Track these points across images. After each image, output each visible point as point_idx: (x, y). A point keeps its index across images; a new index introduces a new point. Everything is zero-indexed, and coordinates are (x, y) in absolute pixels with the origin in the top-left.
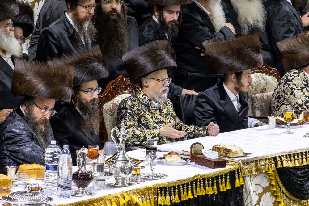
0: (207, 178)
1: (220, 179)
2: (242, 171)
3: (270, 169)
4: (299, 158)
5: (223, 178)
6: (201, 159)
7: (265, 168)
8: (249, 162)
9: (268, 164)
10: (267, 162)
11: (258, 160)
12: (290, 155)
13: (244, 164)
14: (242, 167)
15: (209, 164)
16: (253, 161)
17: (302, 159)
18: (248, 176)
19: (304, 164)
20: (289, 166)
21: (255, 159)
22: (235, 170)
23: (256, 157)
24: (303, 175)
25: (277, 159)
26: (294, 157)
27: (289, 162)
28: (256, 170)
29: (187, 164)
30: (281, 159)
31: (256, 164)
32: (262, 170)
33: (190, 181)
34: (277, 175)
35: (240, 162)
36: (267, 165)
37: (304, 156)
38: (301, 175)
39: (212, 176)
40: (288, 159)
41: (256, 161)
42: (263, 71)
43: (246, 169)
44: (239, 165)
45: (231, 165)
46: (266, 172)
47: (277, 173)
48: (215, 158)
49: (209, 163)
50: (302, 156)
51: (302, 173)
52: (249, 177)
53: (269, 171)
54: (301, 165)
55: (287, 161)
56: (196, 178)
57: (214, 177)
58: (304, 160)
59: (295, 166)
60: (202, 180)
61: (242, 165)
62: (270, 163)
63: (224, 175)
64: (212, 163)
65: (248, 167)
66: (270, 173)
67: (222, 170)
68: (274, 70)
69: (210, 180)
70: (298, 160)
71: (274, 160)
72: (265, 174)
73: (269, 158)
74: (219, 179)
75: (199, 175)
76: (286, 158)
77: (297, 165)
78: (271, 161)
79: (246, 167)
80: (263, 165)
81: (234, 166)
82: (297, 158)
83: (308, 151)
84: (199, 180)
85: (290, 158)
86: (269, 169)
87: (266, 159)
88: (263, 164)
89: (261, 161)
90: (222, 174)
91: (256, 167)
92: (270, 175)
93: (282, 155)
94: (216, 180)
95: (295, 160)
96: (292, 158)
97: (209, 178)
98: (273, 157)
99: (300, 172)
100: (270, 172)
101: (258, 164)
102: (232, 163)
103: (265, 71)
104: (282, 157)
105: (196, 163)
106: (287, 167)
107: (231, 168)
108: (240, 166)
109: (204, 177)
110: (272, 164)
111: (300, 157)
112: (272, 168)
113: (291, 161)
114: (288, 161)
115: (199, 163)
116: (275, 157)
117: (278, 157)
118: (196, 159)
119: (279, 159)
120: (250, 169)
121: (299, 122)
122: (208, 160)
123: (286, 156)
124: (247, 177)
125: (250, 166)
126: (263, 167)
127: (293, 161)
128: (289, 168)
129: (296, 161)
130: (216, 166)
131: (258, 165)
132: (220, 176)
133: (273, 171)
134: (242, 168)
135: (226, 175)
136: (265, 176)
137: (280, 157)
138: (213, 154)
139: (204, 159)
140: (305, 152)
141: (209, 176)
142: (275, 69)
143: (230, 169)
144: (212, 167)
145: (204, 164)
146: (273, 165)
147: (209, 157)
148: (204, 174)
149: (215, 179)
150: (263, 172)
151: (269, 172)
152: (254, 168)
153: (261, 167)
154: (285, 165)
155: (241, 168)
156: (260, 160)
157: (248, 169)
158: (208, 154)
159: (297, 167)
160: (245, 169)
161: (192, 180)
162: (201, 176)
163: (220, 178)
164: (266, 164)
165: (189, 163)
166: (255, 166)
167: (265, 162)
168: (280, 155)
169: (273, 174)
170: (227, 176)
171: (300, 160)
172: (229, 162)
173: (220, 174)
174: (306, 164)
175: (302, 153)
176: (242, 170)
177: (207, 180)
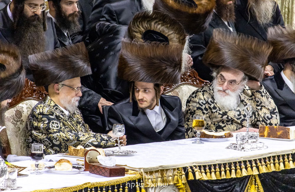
0: (99, 187)
1: (117, 189)
2: (144, 182)
3: (180, 181)
4: (216, 170)
5: (120, 188)
6: (95, 167)
7: (173, 179)
8: (153, 171)
9: (177, 175)
10: (176, 173)
11: (164, 170)
12: (205, 167)
13: (146, 173)
14: (144, 176)
15: (104, 173)
16: (159, 170)
17: (220, 172)
18: (152, 187)
19: (222, 178)
20: (203, 179)
21: (160, 168)
22: (136, 180)
23: (161, 166)
24: (221, 190)
25: (188, 170)
26: (210, 169)
27: (204, 174)
28: (162, 181)
29: (79, 173)
30: (193, 170)
31: (162, 175)
32: (170, 182)
33: (78, 189)
34: (189, 188)
35: (142, 170)
36: (176, 177)
37: (223, 169)
38: (219, 191)
39: (106, 185)
40: (203, 170)
41: (162, 171)
42: (194, 83)
43: (150, 179)
44: (141, 174)
45: (131, 174)
46: (175, 184)
47: (188, 186)
48: (112, 166)
49: (104, 171)
50: (220, 168)
51: (220, 188)
52: (154, 189)
53: (178, 183)
54: (219, 179)
55: (200, 173)
56: (85, 186)
57: (108, 187)
58: (223, 173)
59: (210, 179)
60: (93, 189)
61: (144, 174)
62: (179, 173)
63: (121, 184)
64: (107, 171)
65: (152, 177)
66: (180, 186)
67: (119, 179)
68: (206, 83)
69: (104, 189)
70: (215, 172)
71: (185, 171)
72: (173, 187)
73: (179, 168)
74: (115, 189)
75: (89, 183)
76: (200, 169)
77: (214, 177)
78: (180, 171)
79: (149, 177)
80: (171, 176)
81: (134, 175)
82: (214, 170)
83: (227, 162)
84: (90, 188)
85: (205, 170)
86: (178, 181)
87: (174, 169)
88: (171, 174)
89: (169, 171)
90: (118, 183)
91: (161, 178)
92: (179, 187)
93: (194, 166)
94: (111, 190)
95: (211, 173)
96: (208, 170)
97: (103, 187)
98: (183, 167)
99: (217, 187)
100: (180, 184)
101: (165, 174)
102: (133, 172)
103: (195, 83)
104: (194, 168)
105: (90, 172)
106: (200, 180)
107: (131, 177)
108: (142, 176)
109: (96, 186)
110: (182, 175)
111: (218, 169)
112: (182, 180)
113: (206, 173)
114: (202, 173)
115: (94, 172)
116: (186, 167)
117: (189, 167)
118: (91, 168)
119: (190, 170)
120: (154, 180)
121: (225, 135)
122: (104, 168)
123: (200, 167)
124: (150, 189)
125: (154, 176)
126: (170, 178)
127: (208, 174)
128: (203, 180)
129: (213, 174)
130: (112, 174)
131: (164, 176)
132: (116, 185)
133: (183, 183)
134: (144, 178)
135: (124, 185)
136: (174, 189)
137: (191, 168)
138: (110, 161)
139: (100, 167)
140: (223, 164)
141: (102, 185)
142: (208, 82)
143: (129, 178)
144: (108, 176)
145: (99, 173)
146: (184, 176)
147: (105, 165)
148: (97, 182)
149: (110, 188)
150: (171, 183)
151: (178, 185)
152: (159, 179)
153: (168, 179)
154: (198, 177)
155: (142, 178)
156: (167, 170)
157: (152, 179)
158: (104, 162)
159: (214, 180)
160: (148, 179)
161: (81, 188)
162: (93, 184)
163: (116, 187)
164: (174, 175)
165: (82, 173)
166: (161, 176)
167: (174, 173)
168: (192, 165)
169: (183, 186)
170: (126, 186)
171: (218, 173)
172: (129, 171)
173: (116, 184)
174: (225, 177)
175: (220, 165)
176: (144, 180)
177: (99, 189)
